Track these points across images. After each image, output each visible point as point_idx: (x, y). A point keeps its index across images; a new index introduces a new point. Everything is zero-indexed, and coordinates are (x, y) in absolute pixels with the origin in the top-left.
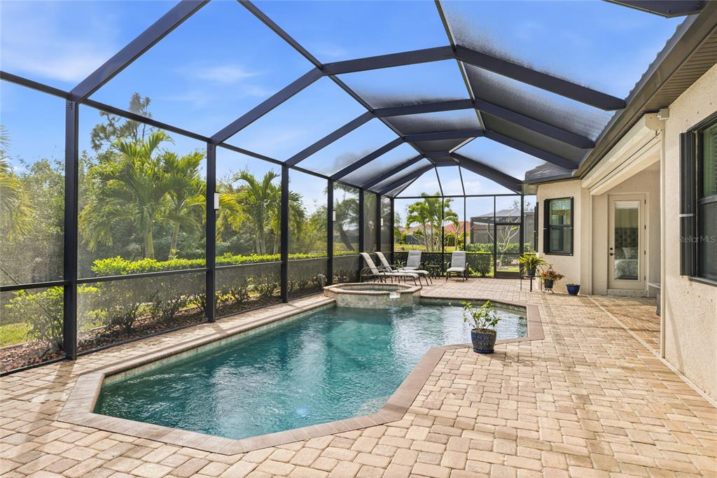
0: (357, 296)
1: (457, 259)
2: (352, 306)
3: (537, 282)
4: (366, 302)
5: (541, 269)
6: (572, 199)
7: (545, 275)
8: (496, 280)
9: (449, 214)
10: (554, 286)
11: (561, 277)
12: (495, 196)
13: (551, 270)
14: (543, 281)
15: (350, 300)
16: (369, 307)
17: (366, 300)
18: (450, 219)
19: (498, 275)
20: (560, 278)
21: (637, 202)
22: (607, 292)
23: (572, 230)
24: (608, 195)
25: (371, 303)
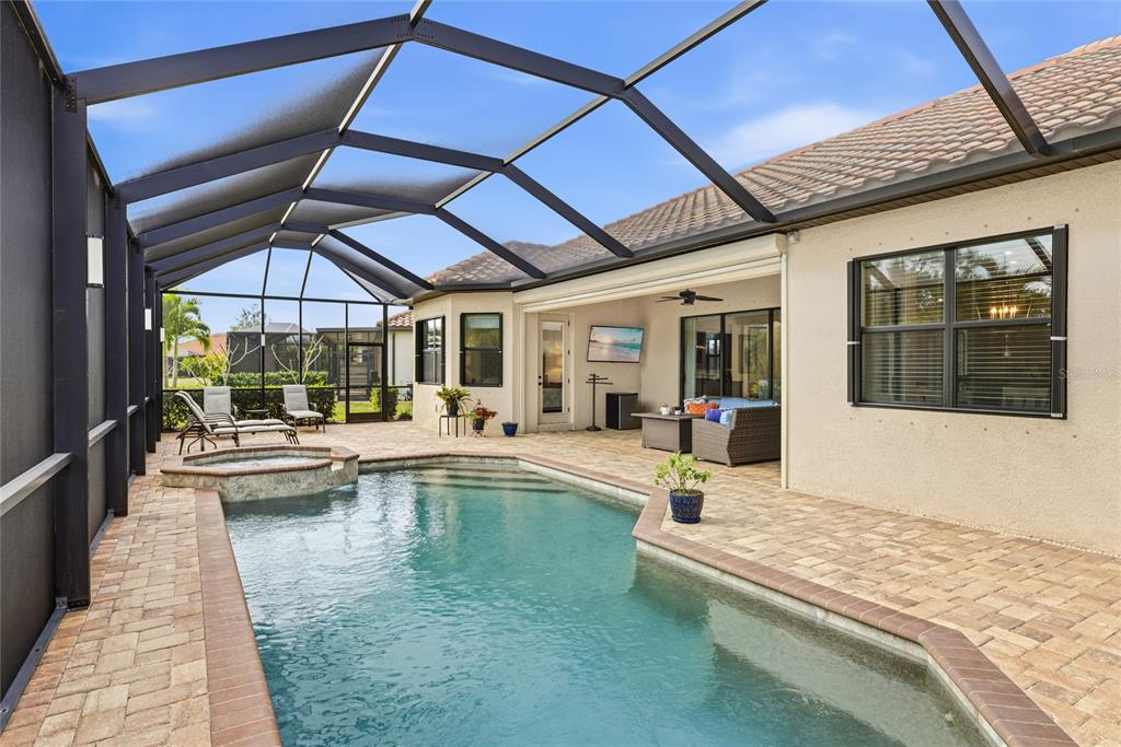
0: (273, 475)
1: (294, 398)
2: (262, 496)
4: (294, 485)
6: (500, 316)
8: (349, 426)
11: (493, 414)
12: (347, 302)
13: (481, 407)
14: (471, 422)
15: (255, 485)
16: (299, 493)
17: (294, 481)
19: (352, 418)
20: (494, 416)
22: (539, 428)
23: (501, 356)
25: (304, 485)
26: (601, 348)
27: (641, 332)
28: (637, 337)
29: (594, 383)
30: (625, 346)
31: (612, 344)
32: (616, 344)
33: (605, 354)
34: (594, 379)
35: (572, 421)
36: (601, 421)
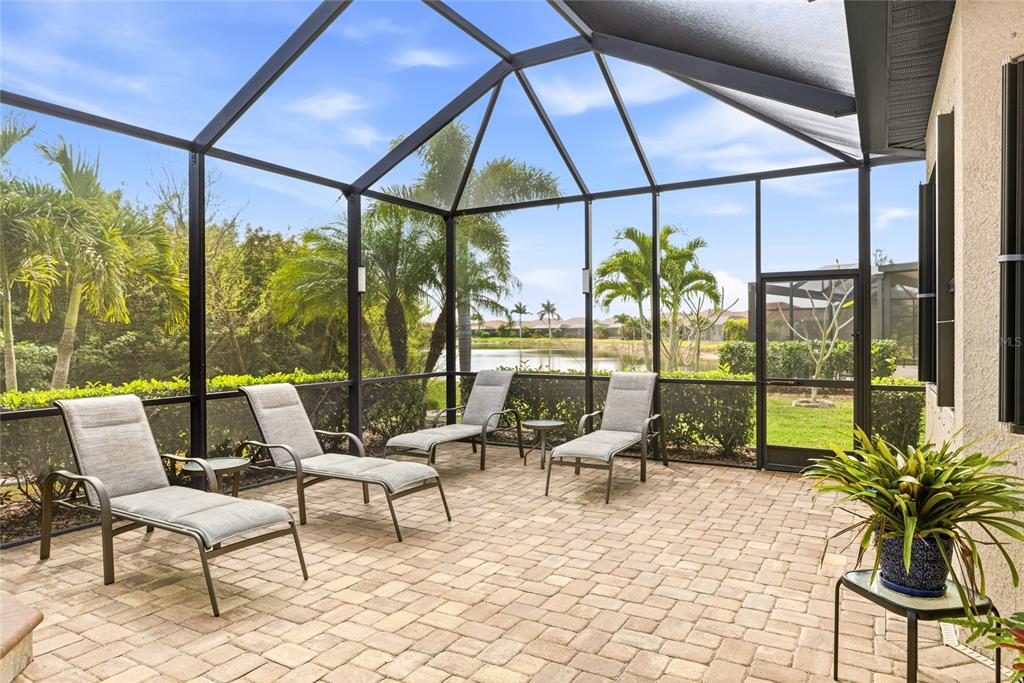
9: (692, 277)
18: (695, 288)
19: (767, 461)
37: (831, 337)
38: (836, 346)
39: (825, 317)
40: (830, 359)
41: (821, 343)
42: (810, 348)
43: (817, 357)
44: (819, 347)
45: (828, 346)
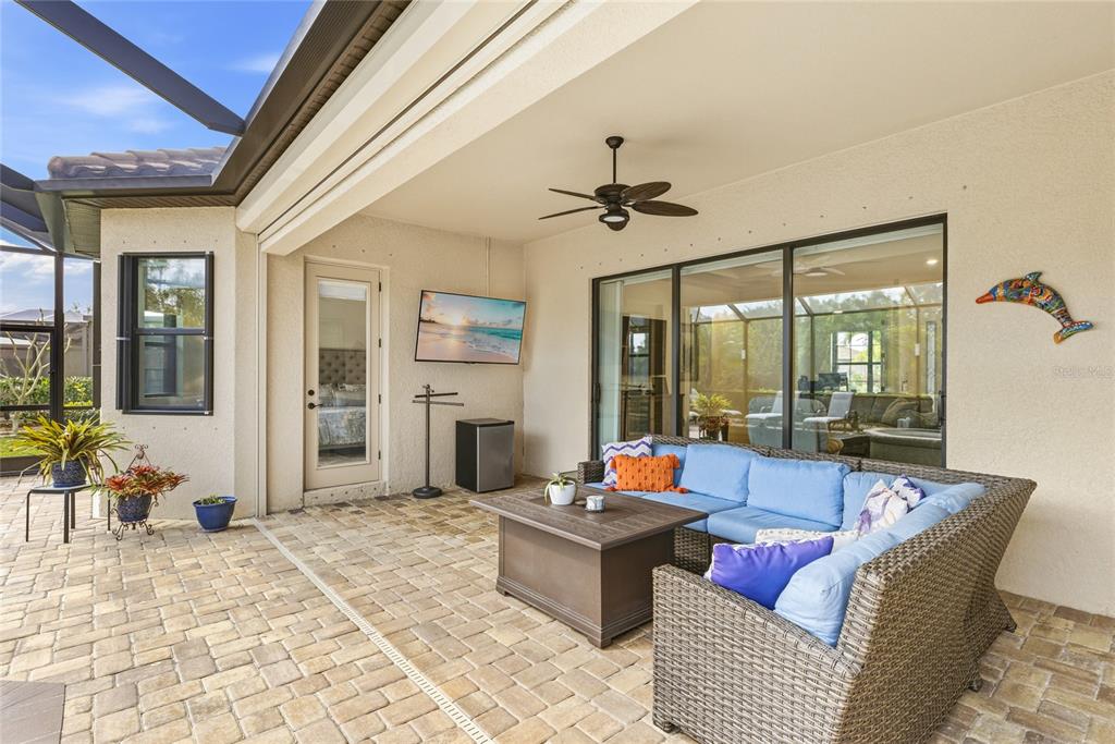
3: (92, 504)
5: (111, 463)
6: (211, 260)
7: (120, 485)
10: (153, 511)
11: (174, 481)
13: (144, 464)
14: (114, 501)
20: (175, 484)
21: (365, 286)
22: (303, 500)
23: (211, 344)
24: (305, 259)
26: (443, 335)
27: (523, 308)
28: (515, 318)
29: (428, 404)
30: (493, 332)
31: (465, 329)
32: (473, 329)
33: (452, 346)
34: (428, 396)
35: (386, 478)
36: (444, 474)
37: (34, 374)
38: (39, 382)
39: (28, 357)
40: (33, 395)
41: (24, 380)
42: (11, 385)
43: (20, 393)
44: (21, 384)
45: (30, 384)
